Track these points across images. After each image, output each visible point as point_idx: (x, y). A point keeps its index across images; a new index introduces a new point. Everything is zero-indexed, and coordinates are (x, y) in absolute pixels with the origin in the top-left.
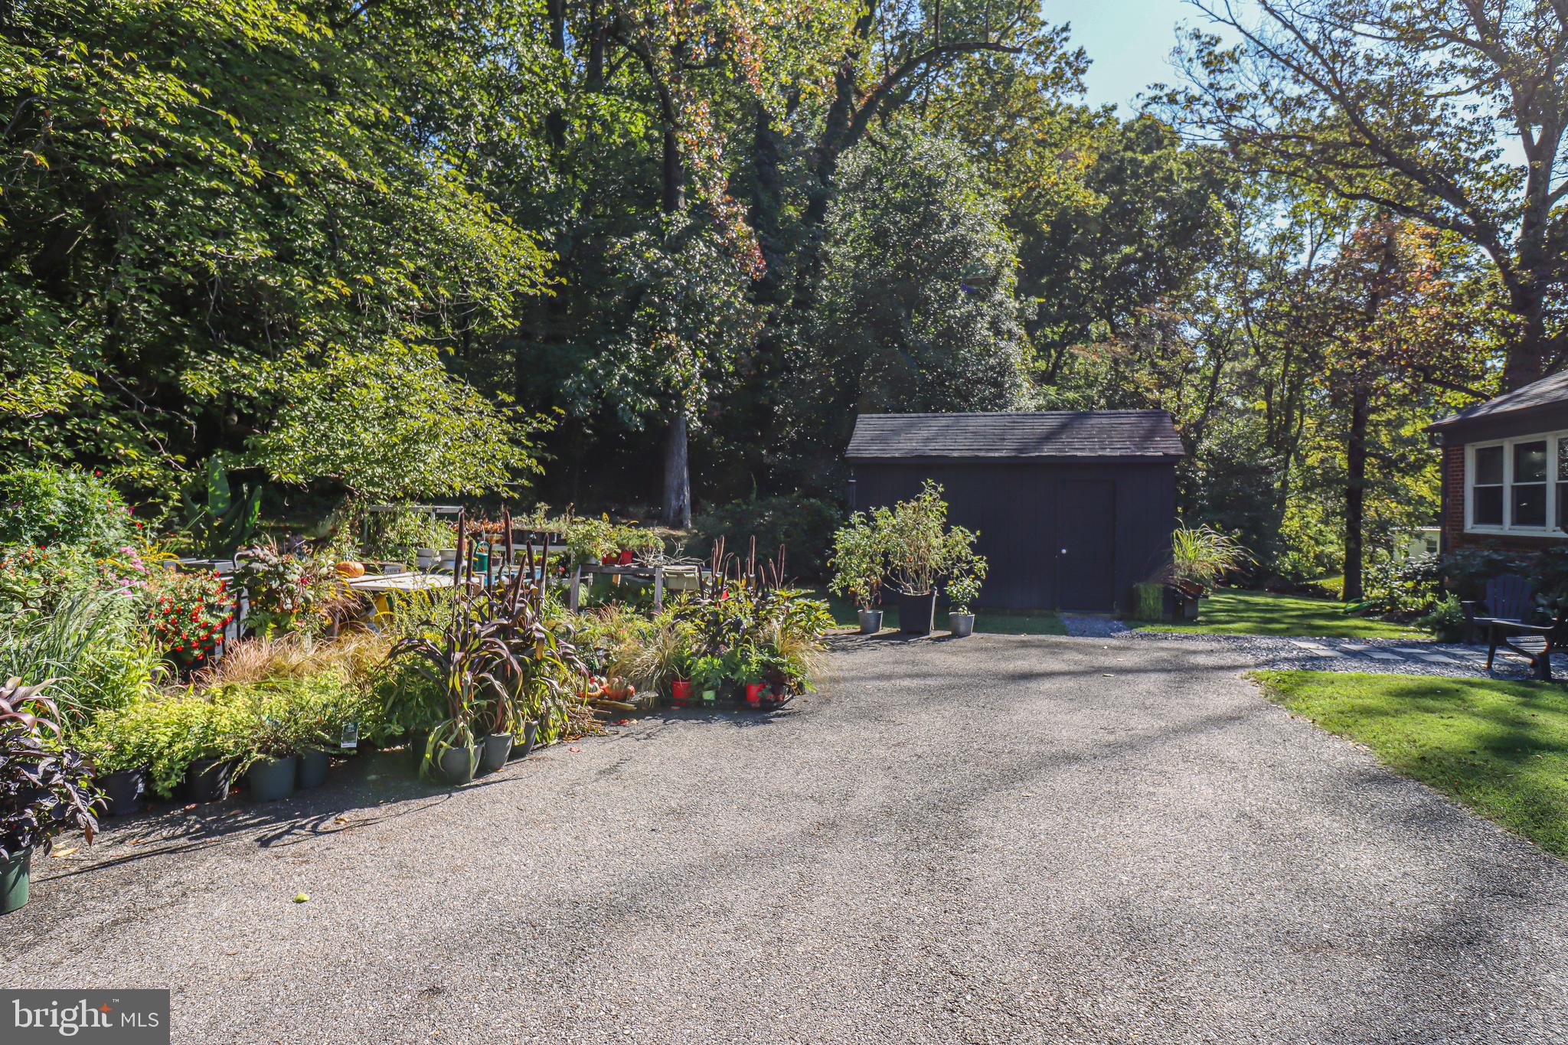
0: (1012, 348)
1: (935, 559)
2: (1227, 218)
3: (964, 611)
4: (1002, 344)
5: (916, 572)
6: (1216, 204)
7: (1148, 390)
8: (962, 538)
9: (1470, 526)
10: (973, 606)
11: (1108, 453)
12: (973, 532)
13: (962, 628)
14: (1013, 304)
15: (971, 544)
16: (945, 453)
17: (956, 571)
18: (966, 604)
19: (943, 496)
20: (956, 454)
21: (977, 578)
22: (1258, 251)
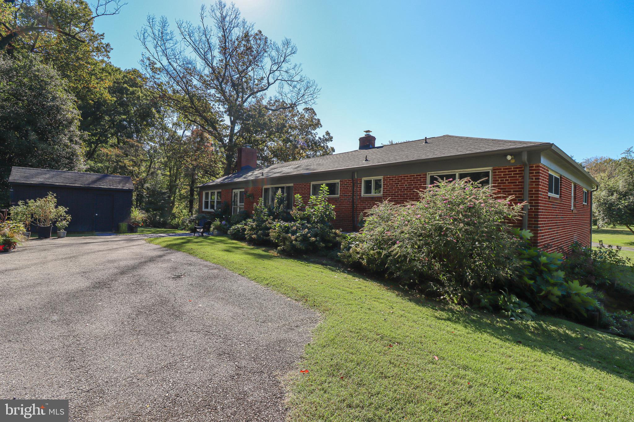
0: (77, 147)
1: (52, 216)
2: (157, 115)
3: (62, 231)
4: (73, 145)
5: (45, 220)
6: (154, 110)
7: (129, 166)
8: (62, 210)
9: (204, 210)
10: (66, 229)
11: (112, 187)
12: (66, 208)
13: (62, 235)
14: (79, 133)
15: (65, 212)
16: (53, 183)
17: (59, 219)
18: (63, 229)
19: (55, 197)
20: (57, 184)
21: (67, 221)
22: (168, 127)
